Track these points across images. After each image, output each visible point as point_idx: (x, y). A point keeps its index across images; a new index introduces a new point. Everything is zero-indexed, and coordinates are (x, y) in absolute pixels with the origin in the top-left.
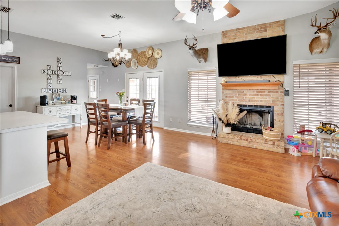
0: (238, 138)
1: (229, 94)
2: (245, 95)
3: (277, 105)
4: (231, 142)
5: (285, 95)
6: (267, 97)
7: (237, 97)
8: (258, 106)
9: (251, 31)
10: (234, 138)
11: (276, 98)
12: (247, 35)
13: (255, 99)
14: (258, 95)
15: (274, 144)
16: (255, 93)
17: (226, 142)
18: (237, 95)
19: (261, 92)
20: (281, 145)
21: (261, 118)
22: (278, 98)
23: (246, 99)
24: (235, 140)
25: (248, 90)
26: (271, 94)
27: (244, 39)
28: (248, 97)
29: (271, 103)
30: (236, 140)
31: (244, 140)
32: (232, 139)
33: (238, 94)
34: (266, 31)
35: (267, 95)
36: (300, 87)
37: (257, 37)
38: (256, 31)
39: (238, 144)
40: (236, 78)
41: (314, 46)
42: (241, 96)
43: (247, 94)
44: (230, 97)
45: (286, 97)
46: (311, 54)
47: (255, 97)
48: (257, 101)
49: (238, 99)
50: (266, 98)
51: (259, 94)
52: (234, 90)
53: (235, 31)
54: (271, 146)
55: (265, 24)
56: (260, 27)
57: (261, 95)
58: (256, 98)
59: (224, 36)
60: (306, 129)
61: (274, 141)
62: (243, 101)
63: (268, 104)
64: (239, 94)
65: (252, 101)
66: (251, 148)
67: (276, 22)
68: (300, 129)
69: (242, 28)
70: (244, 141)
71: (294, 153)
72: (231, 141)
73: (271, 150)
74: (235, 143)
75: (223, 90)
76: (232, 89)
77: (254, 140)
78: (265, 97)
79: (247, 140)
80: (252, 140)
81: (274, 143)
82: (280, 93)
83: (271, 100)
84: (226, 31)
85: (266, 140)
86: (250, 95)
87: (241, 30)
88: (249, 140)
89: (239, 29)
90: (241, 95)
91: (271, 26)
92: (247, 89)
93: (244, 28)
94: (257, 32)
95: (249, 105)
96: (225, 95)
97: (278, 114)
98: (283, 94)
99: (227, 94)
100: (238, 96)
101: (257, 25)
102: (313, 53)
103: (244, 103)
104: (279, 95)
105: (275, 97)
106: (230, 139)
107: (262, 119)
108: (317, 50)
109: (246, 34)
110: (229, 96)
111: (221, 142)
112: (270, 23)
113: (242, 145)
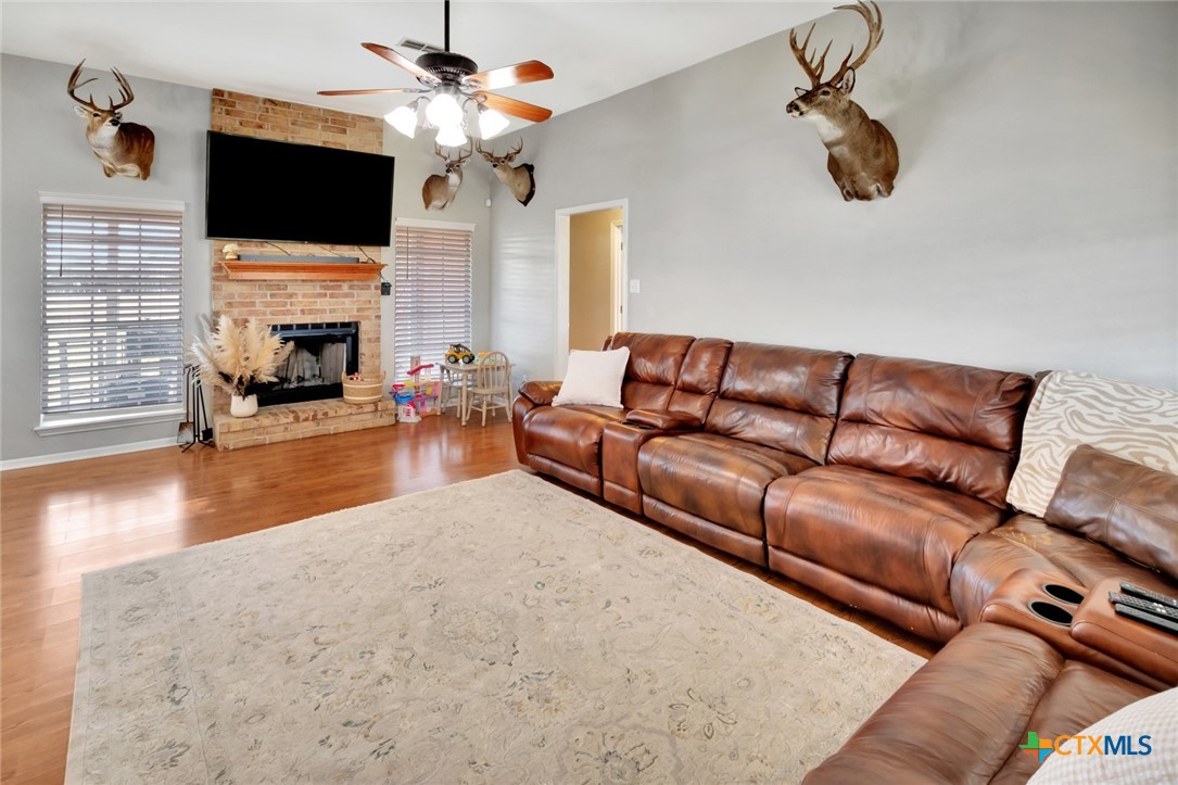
0: (288, 421)
1: (240, 295)
2: (291, 296)
3: (367, 318)
4: (267, 437)
5: (383, 293)
6: (347, 300)
7: (267, 305)
8: (307, 325)
9: (307, 118)
10: (275, 423)
11: (365, 302)
12: (297, 128)
13: (319, 307)
14: (325, 295)
15: (376, 410)
16: (318, 290)
17: (251, 443)
18: (266, 296)
19: (333, 288)
20: (389, 407)
21: (315, 358)
22: (370, 302)
23: (293, 308)
24: (278, 428)
25: (300, 283)
26: (355, 292)
27: (290, 135)
28: (301, 302)
29: (356, 313)
30: (282, 428)
31: (306, 419)
32: (269, 429)
33: (269, 293)
34: (344, 132)
35: (346, 296)
36: (407, 276)
37: (324, 143)
38: (320, 125)
39: (289, 436)
40: (262, 246)
41: (434, 192)
42: (279, 300)
43: (296, 294)
44: (243, 304)
45: (385, 298)
46: (427, 207)
47: (319, 300)
48: (323, 311)
49: (268, 310)
50: (344, 303)
51: (328, 292)
52: (257, 283)
53: (261, 104)
54: (369, 416)
55: (343, 113)
56: (330, 118)
57: (332, 296)
58: (321, 303)
59: (224, 108)
60: (422, 364)
61: (375, 403)
62: (284, 313)
63: (349, 316)
64: (272, 296)
65: (311, 312)
66: (325, 435)
67: (367, 117)
68: (412, 366)
69: (284, 103)
70: (306, 423)
71: (410, 418)
72: (267, 433)
73: (370, 425)
74: (279, 436)
75: (217, 283)
76: (251, 281)
77: (332, 413)
78: (341, 300)
79: (315, 418)
80: (326, 414)
81: (376, 406)
82: (373, 290)
83: (355, 307)
84: (230, 94)
85: (359, 405)
86: (304, 296)
87: (277, 108)
88: (320, 416)
89: (272, 102)
90: (280, 296)
91: (355, 125)
92: (297, 280)
93: (288, 105)
94: (325, 128)
95: (298, 325)
96: (225, 297)
97: (370, 340)
98: (380, 292)
99: (232, 296)
100: (269, 299)
101: (324, 110)
102: (430, 207)
103: (287, 320)
104: (373, 293)
105: (362, 299)
106: (264, 428)
107: (317, 360)
108: (437, 203)
109: (293, 124)
110: (238, 300)
111: (231, 448)
112: (354, 117)
113: (301, 437)
